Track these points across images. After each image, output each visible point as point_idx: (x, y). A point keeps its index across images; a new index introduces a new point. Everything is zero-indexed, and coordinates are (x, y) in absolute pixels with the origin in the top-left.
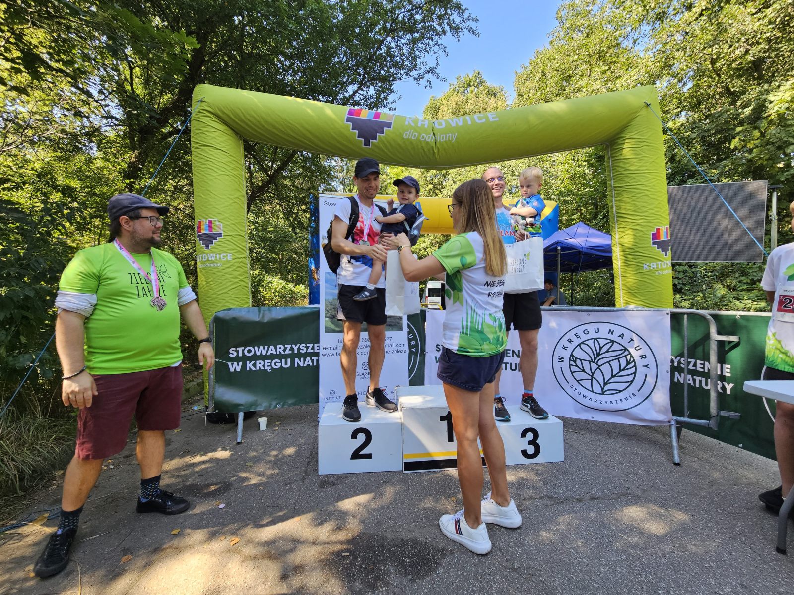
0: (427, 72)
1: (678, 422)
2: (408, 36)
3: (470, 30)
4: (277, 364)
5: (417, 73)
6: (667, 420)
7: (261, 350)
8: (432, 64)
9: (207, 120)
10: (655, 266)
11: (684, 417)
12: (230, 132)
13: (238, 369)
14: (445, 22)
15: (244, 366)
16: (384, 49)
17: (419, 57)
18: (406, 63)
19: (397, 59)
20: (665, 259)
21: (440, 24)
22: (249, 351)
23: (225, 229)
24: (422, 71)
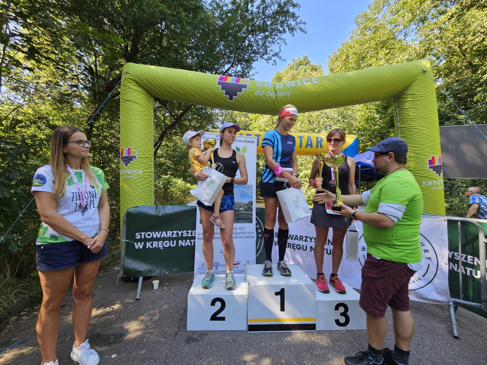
0: (274, 55)
1: (455, 303)
2: (262, 34)
3: (301, 29)
4: (167, 244)
5: (268, 56)
6: (446, 301)
7: (156, 235)
8: (277, 51)
9: (130, 85)
10: (431, 184)
11: (459, 299)
12: (144, 92)
13: (141, 247)
14: (285, 25)
15: (145, 245)
16: (247, 42)
17: (269, 47)
18: (261, 50)
19: (255, 48)
20: (438, 178)
21: (282, 27)
22: (149, 235)
23: (138, 154)
24: (270, 55)
